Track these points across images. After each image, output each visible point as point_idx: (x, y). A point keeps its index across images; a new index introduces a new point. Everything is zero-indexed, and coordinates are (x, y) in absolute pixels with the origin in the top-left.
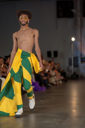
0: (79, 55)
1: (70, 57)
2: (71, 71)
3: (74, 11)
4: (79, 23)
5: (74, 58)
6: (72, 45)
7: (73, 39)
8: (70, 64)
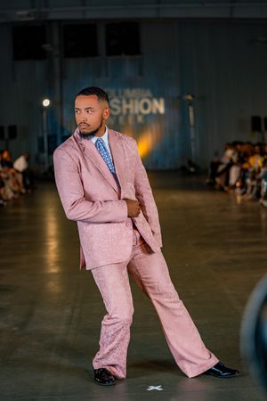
0: (59, 132)
1: (40, 135)
2: (44, 163)
3: (47, 47)
4: (57, 69)
5: (49, 138)
6: (45, 114)
7: (46, 103)
8: (41, 149)
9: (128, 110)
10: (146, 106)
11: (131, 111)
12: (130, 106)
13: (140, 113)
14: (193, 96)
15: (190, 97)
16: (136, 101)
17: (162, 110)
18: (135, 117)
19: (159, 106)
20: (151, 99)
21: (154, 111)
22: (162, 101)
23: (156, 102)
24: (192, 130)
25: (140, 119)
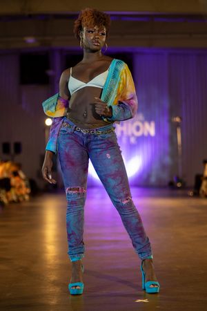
1: (42, 152)
6: (47, 133)
9: (122, 132)
10: (138, 129)
11: (125, 133)
12: (124, 129)
13: (133, 135)
14: (181, 118)
15: (178, 119)
16: (130, 125)
17: (153, 132)
18: (128, 138)
19: (150, 129)
20: (143, 122)
21: (146, 134)
22: (153, 124)
23: (147, 125)
24: (180, 149)
25: (133, 140)
